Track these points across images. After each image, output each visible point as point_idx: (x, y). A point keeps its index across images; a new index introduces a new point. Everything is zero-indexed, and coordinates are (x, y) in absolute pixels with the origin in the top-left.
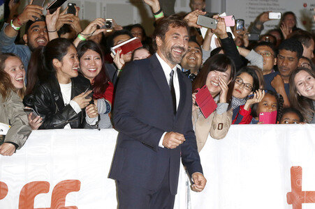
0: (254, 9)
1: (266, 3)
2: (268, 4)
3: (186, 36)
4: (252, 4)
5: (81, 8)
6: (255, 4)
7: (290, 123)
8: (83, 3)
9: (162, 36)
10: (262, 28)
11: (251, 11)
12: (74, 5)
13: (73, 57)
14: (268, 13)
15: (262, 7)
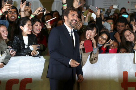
0: (107, 4)
1: (112, 1)
2: (113, 2)
3: (77, 15)
4: (106, 2)
5: (32, 4)
6: (107, 2)
7: (122, 53)
8: (33, 2)
9: (67, 15)
10: (110, 12)
11: (106, 5)
12: (28, 2)
13: (29, 26)
14: (113, 6)
15: (110, 3)
